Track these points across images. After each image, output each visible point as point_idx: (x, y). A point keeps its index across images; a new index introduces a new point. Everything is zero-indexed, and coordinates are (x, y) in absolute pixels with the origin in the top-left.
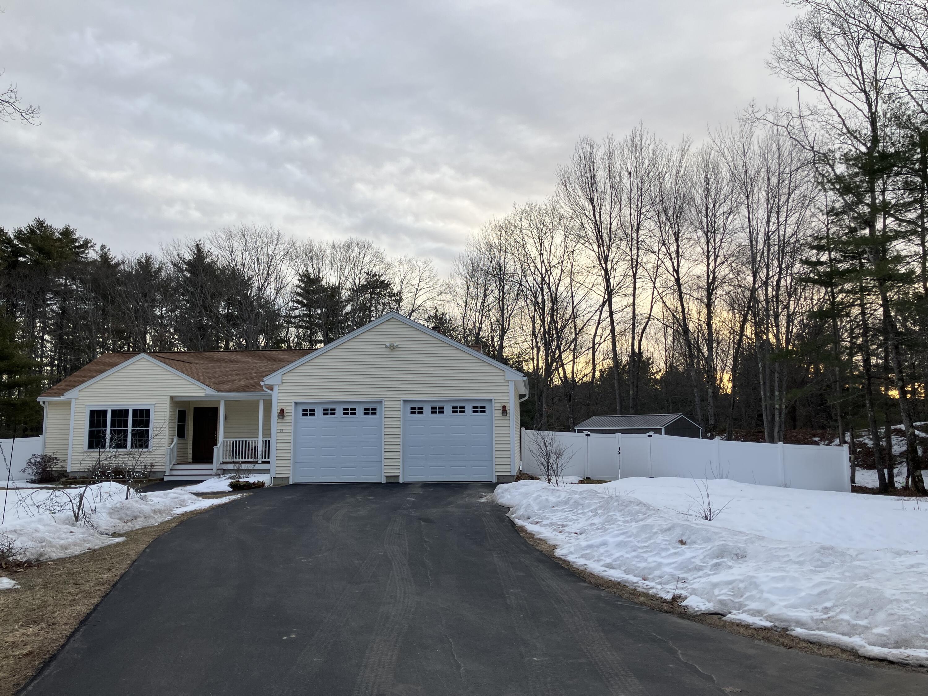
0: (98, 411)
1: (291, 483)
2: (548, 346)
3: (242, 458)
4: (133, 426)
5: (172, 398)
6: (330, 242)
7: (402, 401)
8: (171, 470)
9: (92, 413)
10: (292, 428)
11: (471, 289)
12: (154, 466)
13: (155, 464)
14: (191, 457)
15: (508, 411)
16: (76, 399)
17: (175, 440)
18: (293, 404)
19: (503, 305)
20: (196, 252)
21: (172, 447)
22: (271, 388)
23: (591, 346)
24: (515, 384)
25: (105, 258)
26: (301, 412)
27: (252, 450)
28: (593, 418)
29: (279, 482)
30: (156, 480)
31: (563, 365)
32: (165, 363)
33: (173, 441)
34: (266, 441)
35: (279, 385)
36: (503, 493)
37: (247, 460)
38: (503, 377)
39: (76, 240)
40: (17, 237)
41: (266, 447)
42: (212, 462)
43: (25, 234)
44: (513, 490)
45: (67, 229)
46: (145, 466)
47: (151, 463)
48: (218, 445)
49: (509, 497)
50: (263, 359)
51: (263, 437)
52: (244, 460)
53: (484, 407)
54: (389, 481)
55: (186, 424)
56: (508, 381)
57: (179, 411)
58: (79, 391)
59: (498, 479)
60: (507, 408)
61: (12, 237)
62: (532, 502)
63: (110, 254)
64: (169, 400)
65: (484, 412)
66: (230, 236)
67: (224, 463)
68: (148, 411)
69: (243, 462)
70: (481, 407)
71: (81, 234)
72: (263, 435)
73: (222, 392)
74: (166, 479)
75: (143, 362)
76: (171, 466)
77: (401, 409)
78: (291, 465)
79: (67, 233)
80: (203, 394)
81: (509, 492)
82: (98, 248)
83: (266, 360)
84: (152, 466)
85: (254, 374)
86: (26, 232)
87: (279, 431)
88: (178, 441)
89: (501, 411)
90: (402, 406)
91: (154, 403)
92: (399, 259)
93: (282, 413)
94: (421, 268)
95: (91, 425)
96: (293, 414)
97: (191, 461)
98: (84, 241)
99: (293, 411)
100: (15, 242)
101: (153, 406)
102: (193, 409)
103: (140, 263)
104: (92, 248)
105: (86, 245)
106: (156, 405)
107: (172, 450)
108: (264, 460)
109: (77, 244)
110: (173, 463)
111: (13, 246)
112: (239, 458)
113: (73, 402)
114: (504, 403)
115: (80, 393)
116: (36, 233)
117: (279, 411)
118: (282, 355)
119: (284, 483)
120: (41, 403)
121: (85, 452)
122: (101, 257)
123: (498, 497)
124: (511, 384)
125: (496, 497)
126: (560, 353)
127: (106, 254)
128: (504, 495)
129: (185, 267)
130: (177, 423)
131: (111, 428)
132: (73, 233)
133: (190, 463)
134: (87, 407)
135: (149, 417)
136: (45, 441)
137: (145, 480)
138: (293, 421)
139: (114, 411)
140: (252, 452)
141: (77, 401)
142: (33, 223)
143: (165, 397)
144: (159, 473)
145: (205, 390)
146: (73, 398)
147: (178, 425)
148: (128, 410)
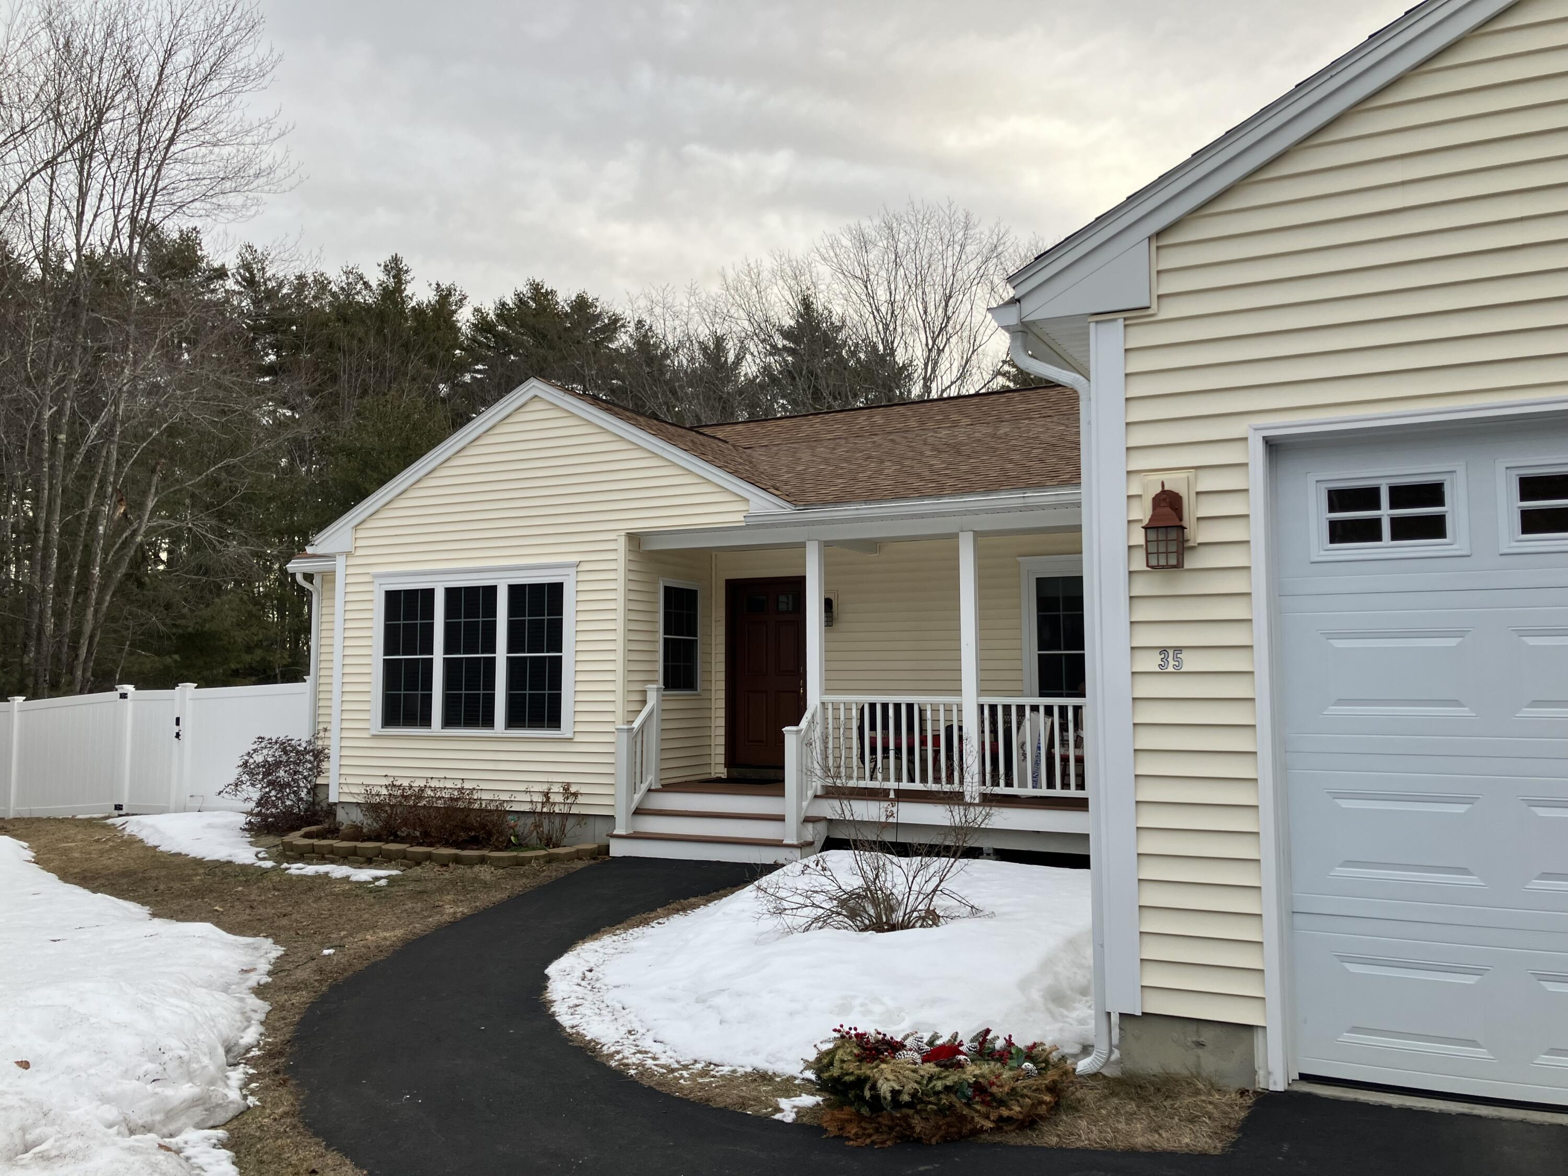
0: (407, 592)
3: (899, 779)
4: (513, 646)
5: (634, 538)
8: (636, 813)
9: (392, 597)
10: (1259, 636)
12: (575, 795)
13: (581, 790)
14: (721, 759)
16: (348, 554)
17: (652, 699)
18: (1256, 453)
20: (801, 311)
26: (1320, 514)
27: (936, 738)
30: (578, 855)
33: (642, 702)
34: (993, 708)
37: (918, 786)
39: (597, 318)
40: (501, 318)
41: (994, 731)
42: (781, 793)
43: (513, 310)
45: (583, 297)
46: (546, 795)
47: (568, 785)
48: (804, 724)
51: (981, 692)
52: (905, 785)
55: (699, 638)
57: (667, 590)
58: (356, 528)
61: (493, 317)
64: (621, 544)
67: (831, 793)
68: (556, 590)
69: (904, 796)
71: (605, 305)
72: (981, 681)
73: (808, 505)
74: (617, 849)
75: (537, 411)
76: (636, 797)
79: (581, 304)
80: (737, 519)
84: (570, 794)
86: (513, 307)
87: (1151, 662)
88: (663, 700)
91: (575, 559)
93: (1169, 525)
95: (391, 643)
96: (1253, 532)
97: (721, 771)
98: (610, 318)
99: (1256, 506)
100: (499, 326)
101: (572, 571)
102: (723, 584)
103: (704, 348)
104: (623, 330)
106: (581, 567)
107: (637, 738)
108: (989, 789)
109: (599, 324)
110: (644, 787)
111: (497, 335)
112: (887, 778)
113: (340, 564)
115: (360, 534)
116: (529, 307)
117: (1143, 512)
119: (1212, 1070)
120: (299, 578)
121: (375, 737)
127: (646, 336)
129: (781, 342)
130: (661, 636)
131: (446, 652)
132: (592, 305)
133: (718, 780)
134: (378, 581)
135: (560, 613)
136: (316, 693)
137: (537, 858)
138: (1258, 583)
139: (452, 594)
140: (937, 753)
141: (352, 561)
142: (525, 289)
143: (612, 536)
144: (598, 821)
145: (747, 500)
146: (341, 553)
147: (666, 640)
148: (494, 589)
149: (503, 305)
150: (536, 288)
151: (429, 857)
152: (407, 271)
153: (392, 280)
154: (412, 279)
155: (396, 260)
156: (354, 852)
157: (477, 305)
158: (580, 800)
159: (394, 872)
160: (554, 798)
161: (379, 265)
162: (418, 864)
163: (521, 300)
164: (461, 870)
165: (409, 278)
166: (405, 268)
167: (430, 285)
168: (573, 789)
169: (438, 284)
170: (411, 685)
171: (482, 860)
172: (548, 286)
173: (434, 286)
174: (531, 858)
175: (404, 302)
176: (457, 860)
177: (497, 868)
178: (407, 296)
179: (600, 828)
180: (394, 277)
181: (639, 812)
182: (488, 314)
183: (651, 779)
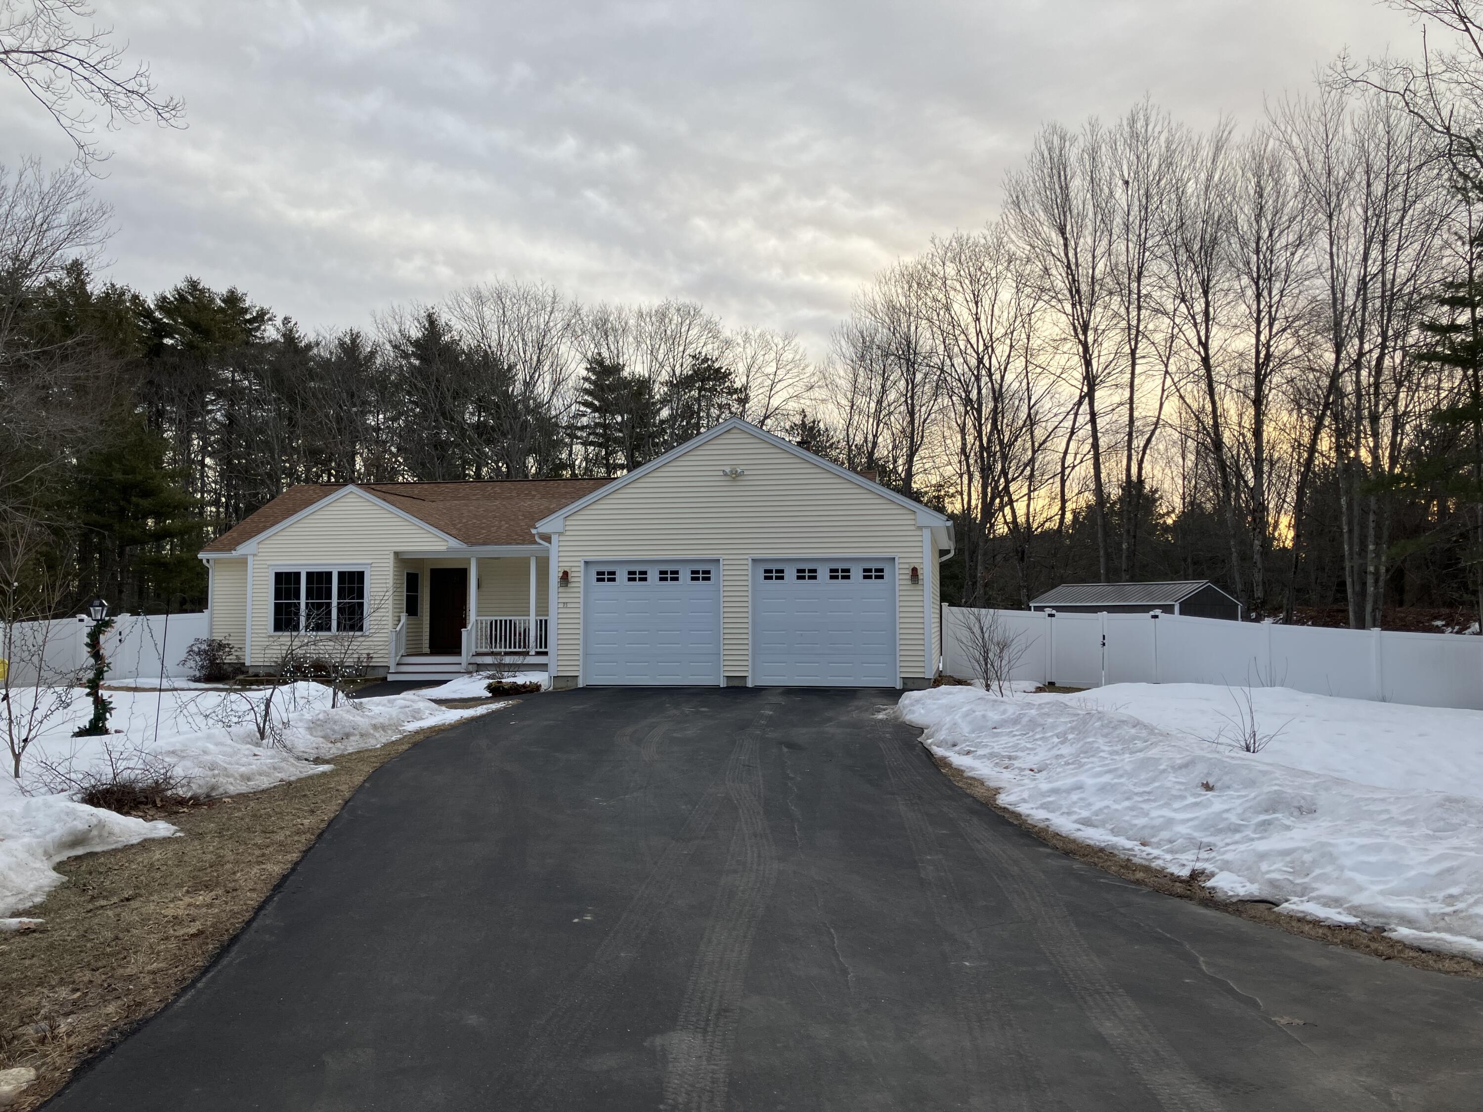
0: (286, 573)
1: (580, 686)
2: (986, 471)
3: (505, 647)
4: (339, 597)
5: (396, 554)
6: (635, 308)
7: (750, 561)
8: (398, 664)
9: (278, 576)
10: (581, 600)
11: (860, 380)
12: (372, 658)
13: (375, 656)
14: (428, 645)
15: (920, 577)
16: (254, 555)
17: (403, 619)
18: (582, 564)
19: (913, 404)
20: (427, 326)
21: (398, 629)
22: (547, 538)
23: (1060, 470)
24: (932, 533)
25: (290, 337)
26: (595, 577)
27: (520, 634)
28: (1060, 587)
29: (562, 684)
30: (376, 679)
31: (1011, 502)
32: (384, 500)
33: (399, 621)
34: (541, 621)
35: (560, 534)
36: (912, 705)
37: (513, 650)
38: (913, 522)
39: (246, 311)
40: (160, 308)
41: (541, 630)
42: (459, 653)
43: (172, 302)
44: (929, 701)
45: (233, 292)
46: (359, 658)
47: (368, 654)
48: (469, 628)
49: (922, 711)
50: (533, 493)
51: (537, 615)
52: (508, 650)
53: (882, 570)
54: (731, 684)
55: (419, 594)
56: (920, 528)
57: (408, 574)
58: (258, 543)
59: (904, 683)
60: (919, 572)
61: (152, 307)
62: (960, 721)
63: (297, 331)
64: (392, 556)
65: (882, 577)
66: (479, 299)
67: (478, 654)
68: (361, 575)
69: (506, 654)
70: (877, 570)
71: (254, 301)
72: (537, 611)
73: (473, 544)
74: (390, 678)
75: (351, 499)
76: (398, 658)
77: (750, 573)
78: (581, 658)
79: (232, 299)
80: (444, 548)
81: (923, 704)
82: (278, 322)
83: (538, 496)
84: (369, 657)
85: (520, 517)
86: (172, 299)
87: (561, 605)
88: (408, 620)
89: (909, 577)
90: (750, 567)
91: (370, 561)
92: (744, 333)
93: (565, 578)
94: (780, 347)
95: (278, 595)
96: (582, 579)
97: (428, 650)
98: (258, 312)
99: (582, 574)
100: (157, 314)
101: (369, 567)
102: (429, 571)
103: (342, 344)
104: (270, 323)
105: (261, 317)
106: (374, 565)
107: (398, 634)
108: (539, 650)
109: (248, 317)
110: (400, 654)
111: (155, 321)
112: (501, 647)
113: (250, 559)
114: (915, 562)
115: (260, 546)
116: (187, 301)
117: (561, 575)
118: (564, 487)
119: (571, 685)
120: (204, 562)
121: (269, 636)
122: (284, 335)
123: (905, 712)
124: (927, 533)
125: (901, 712)
126: (1007, 482)
127: (291, 331)
128: (914, 708)
129: (411, 349)
130: (405, 593)
131: (307, 599)
133: (426, 654)
134: (271, 568)
135: (363, 583)
136: (211, 618)
138: (582, 590)
139: (309, 575)
140: (520, 639)
141: (256, 558)
142: (183, 285)
143: (387, 553)
144: (381, 669)
145: (447, 541)
146: (251, 555)
147: (407, 595)
148: (331, 573)
149: (164, 298)
150: (193, 285)
152: (86, 274)
153: (74, 281)
154: (91, 280)
155: (77, 264)
158: (374, 660)
160: (364, 660)
161: (63, 268)
163: (180, 294)
165: (88, 280)
166: (86, 272)
167: (106, 285)
168: (371, 656)
170: (289, 613)
172: (203, 283)
179: (381, 670)
180: (76, 279)
182: (146, 303)
183: (402, 652)
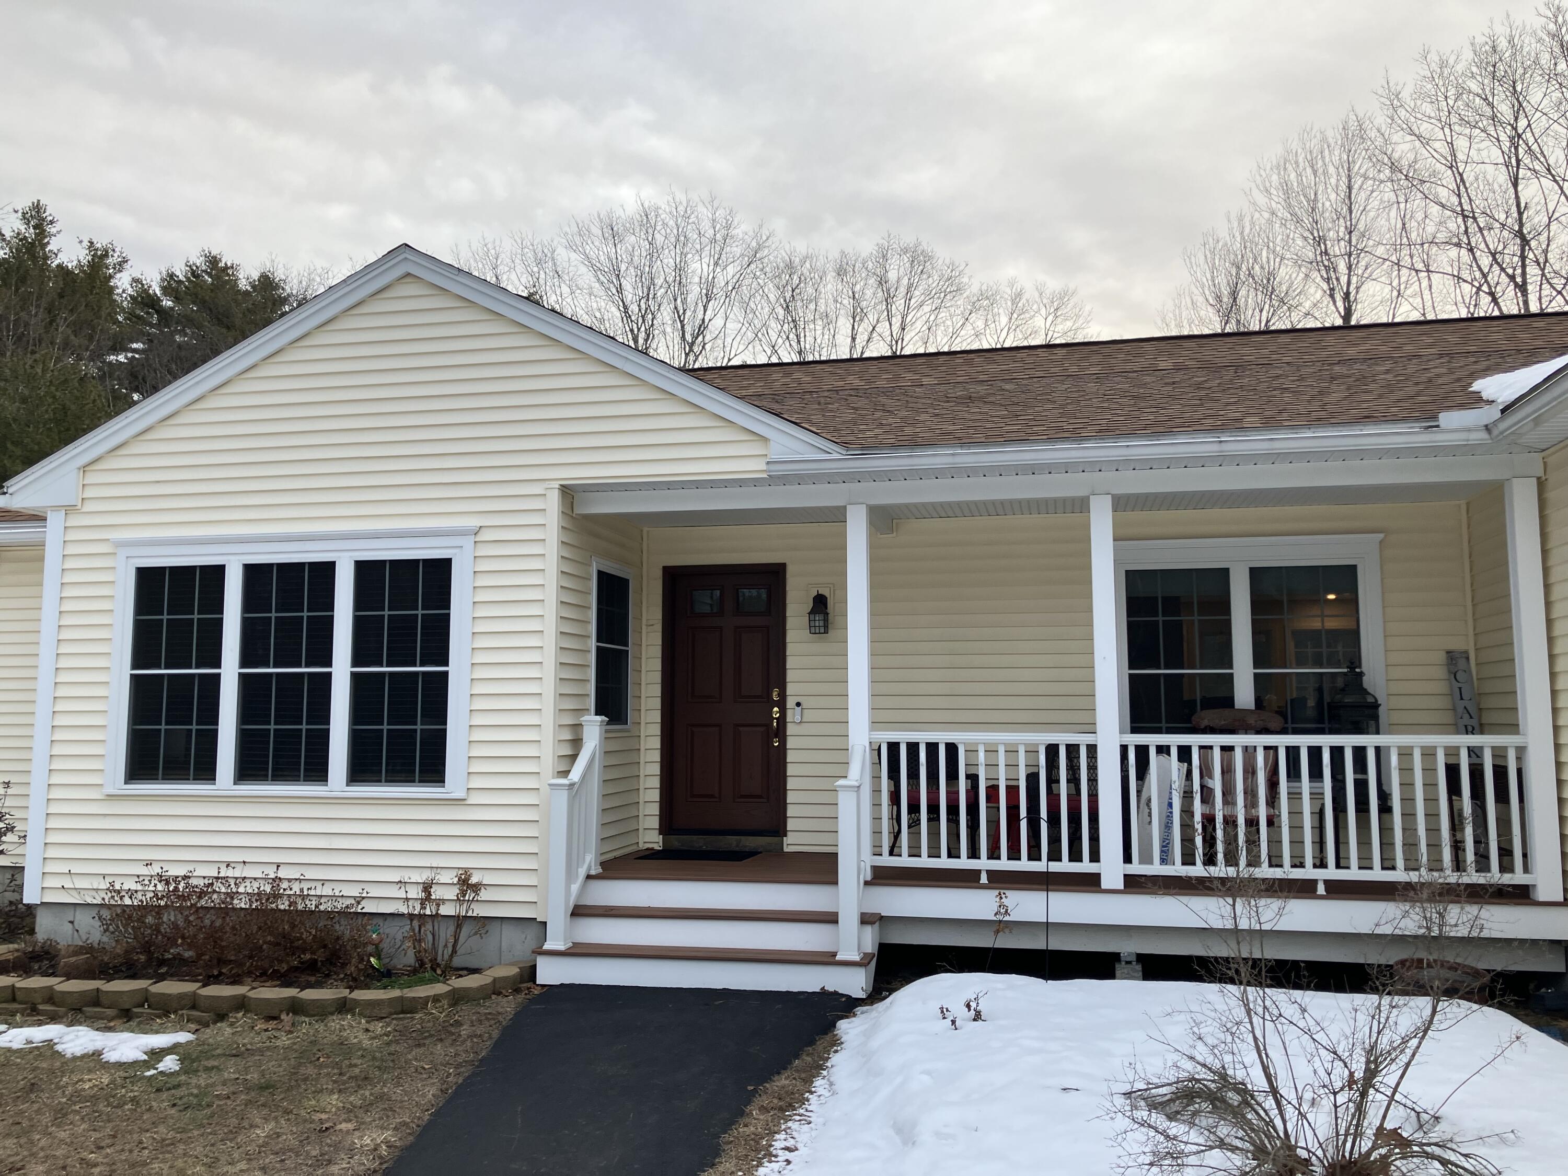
0: (175, 571)
4: (358, 658)
5: (571, 494)
8: (573, 912)
9: (148, 579)
12: (476, 888)
13: (487, 879)
14: (655, 823)
16: (70, 510)
17: (591, 738)
21: (575, 775)
30: (496, 989)
33: (577, 743)
37: (1024, 864)
45: (267, 276)
46: (427, 887)
47: (463, 872)
55: (630, 648)
57: (600, 574)
58: (84, 469)
61: (158, 293)
64: (554, 502)
68: (440, 569)
73: (867, 448)
74: (547, 970)
76: (575, 888)
79: (267, 285)
80: (754, 467)
84: (466, 885)
86: (182, 278)
88: (606, 738)
91: (473, 522)
95: (145, 649)
97: (652, 839)
100: (167, 303)
101: (468, 542)
102: (659, 573)
106: (485, 536)
107: (576, 796)
110: (582, 872)
111: (162, 310)
113: (53, 522)
115: (91, 478)
121: (111, 797)
130: (593, 644)
131: (243, 664)
132: (277, 287)
133: (650, 855)
134: (123, 553)
135: (445, 602)
137: (436, 999)
139: (255, 574)
141: (73, 521)
142: (199, 261)
143: (537, 489)
144: (507, 927)
145: (765, 440)
146: (56, 508)
147: (598, 648)
148: (331, 566)
149: (171, 276)
150: (213, 261)
151: (242, 1004)
152: (52, 222)
153: (32, 230)
154: (59, 232)
155: (37, 208)
156: (96, 999)
157: (137, 275)
158: (484, 895)
159: (183, 1037)
160: (437, 893)
161: (16, 212)
162: (221, 1017)
163: (193, 272)
164: (306, 1027)
165: (53, 230)
166: (50, 218)
167: (81, 242)
168: (474, 880)
169: (91, 243)
170: (179, 714)
171: (343, 1007)
172: (227, 259)
173: (86, 243)
174: (426, 1000)
175: (46, 258)
176: (296, 1007)
177: (371, 1018)
178: (50, 251)
179: (510, 938)
180: (35, 228)
181: (579, 912)
182: (150, 287)
183: (590, 862)
